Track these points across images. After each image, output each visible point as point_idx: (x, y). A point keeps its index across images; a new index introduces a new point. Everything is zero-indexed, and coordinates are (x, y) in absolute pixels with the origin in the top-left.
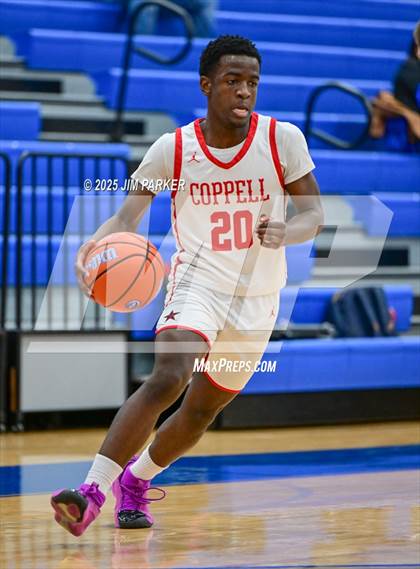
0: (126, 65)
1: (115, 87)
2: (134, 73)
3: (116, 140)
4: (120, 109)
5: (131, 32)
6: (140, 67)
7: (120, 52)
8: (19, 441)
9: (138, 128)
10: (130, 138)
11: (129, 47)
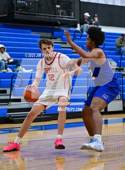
0: (121, 60)
1: (119, 63)
2: (122, 61)
3: (120, 71)
4: (120, 67)
5: (121, 55)
6: (123, 60)
7: (120, 58)
8: (108, 116)
9: (123, 69)
10: (122, 71)
11: (121, 57)
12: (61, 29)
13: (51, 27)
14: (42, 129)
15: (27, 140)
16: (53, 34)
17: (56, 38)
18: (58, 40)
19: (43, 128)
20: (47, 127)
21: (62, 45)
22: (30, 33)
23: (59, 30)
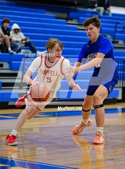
12: (77, 10)
13: (67, 7)
14: (54, 116)
15: (39, 126)
16: (69, 14)
17: (71, 19)
18: (74, 22)
19: (56, 114)
20: (60, 113)
21: (78, 27)
22: (44, 13)
23: (76, 11)
